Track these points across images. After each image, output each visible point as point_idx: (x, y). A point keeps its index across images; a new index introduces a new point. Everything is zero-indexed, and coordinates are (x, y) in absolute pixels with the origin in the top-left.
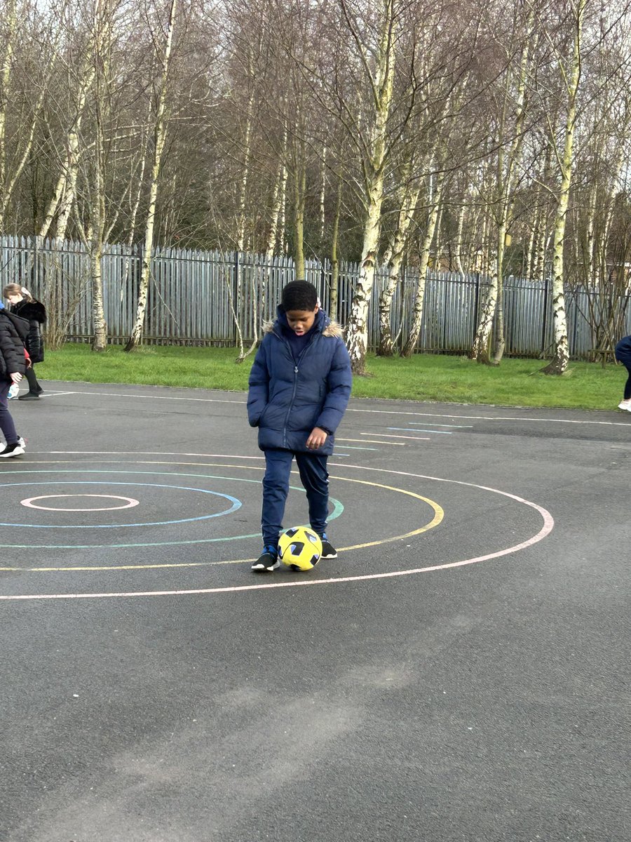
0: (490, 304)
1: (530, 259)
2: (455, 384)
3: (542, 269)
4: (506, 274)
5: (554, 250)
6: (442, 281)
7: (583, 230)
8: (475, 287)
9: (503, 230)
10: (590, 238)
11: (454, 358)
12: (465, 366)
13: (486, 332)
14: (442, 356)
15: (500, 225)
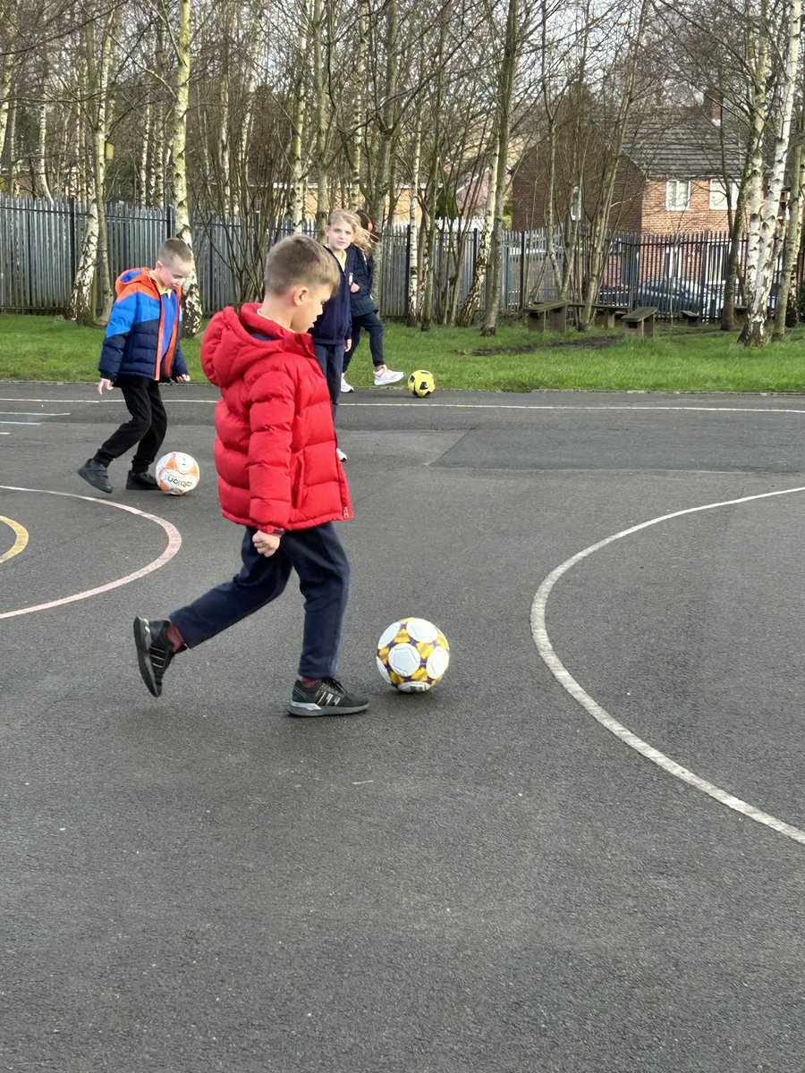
0: (89, 241)
1: (144, 179)
2: (45, 354)
3: (162, 192)
4: (111, 200)
5: (174, 165)
6: (21, 210)
7: (214, 138)
8: (69, 218)
9: (101, 137)
10: (224, 148)
11: (45, 319)
12: (59, 330)
13: (87, 281)
14: (29, 316)
15: (97, 129)
